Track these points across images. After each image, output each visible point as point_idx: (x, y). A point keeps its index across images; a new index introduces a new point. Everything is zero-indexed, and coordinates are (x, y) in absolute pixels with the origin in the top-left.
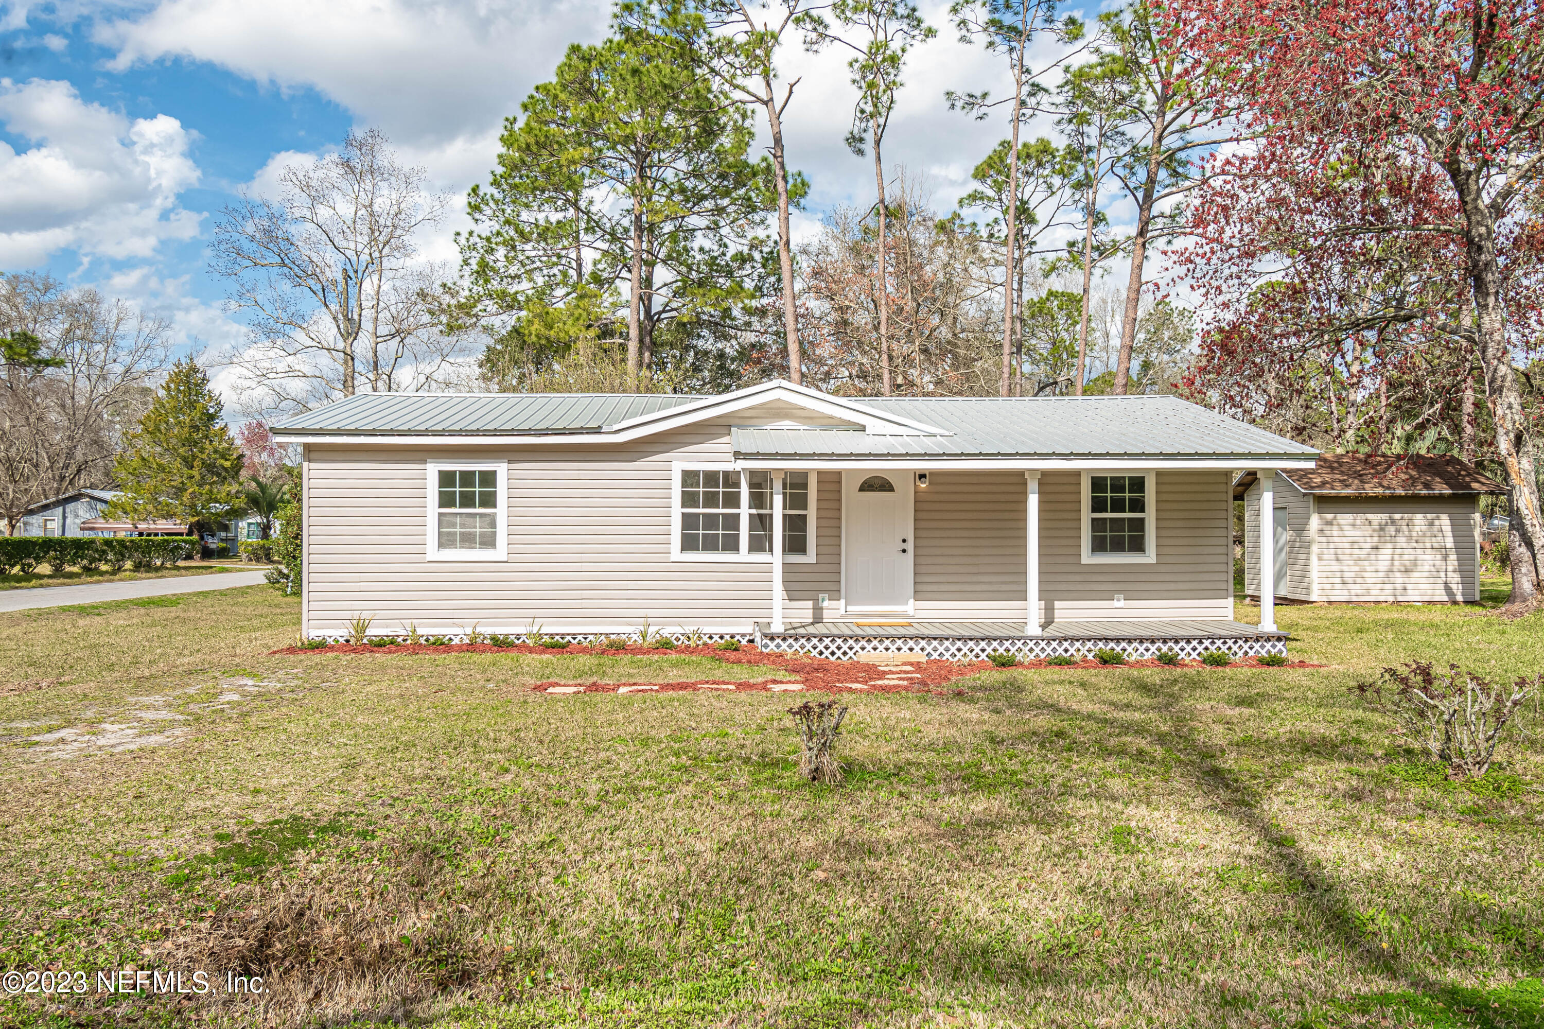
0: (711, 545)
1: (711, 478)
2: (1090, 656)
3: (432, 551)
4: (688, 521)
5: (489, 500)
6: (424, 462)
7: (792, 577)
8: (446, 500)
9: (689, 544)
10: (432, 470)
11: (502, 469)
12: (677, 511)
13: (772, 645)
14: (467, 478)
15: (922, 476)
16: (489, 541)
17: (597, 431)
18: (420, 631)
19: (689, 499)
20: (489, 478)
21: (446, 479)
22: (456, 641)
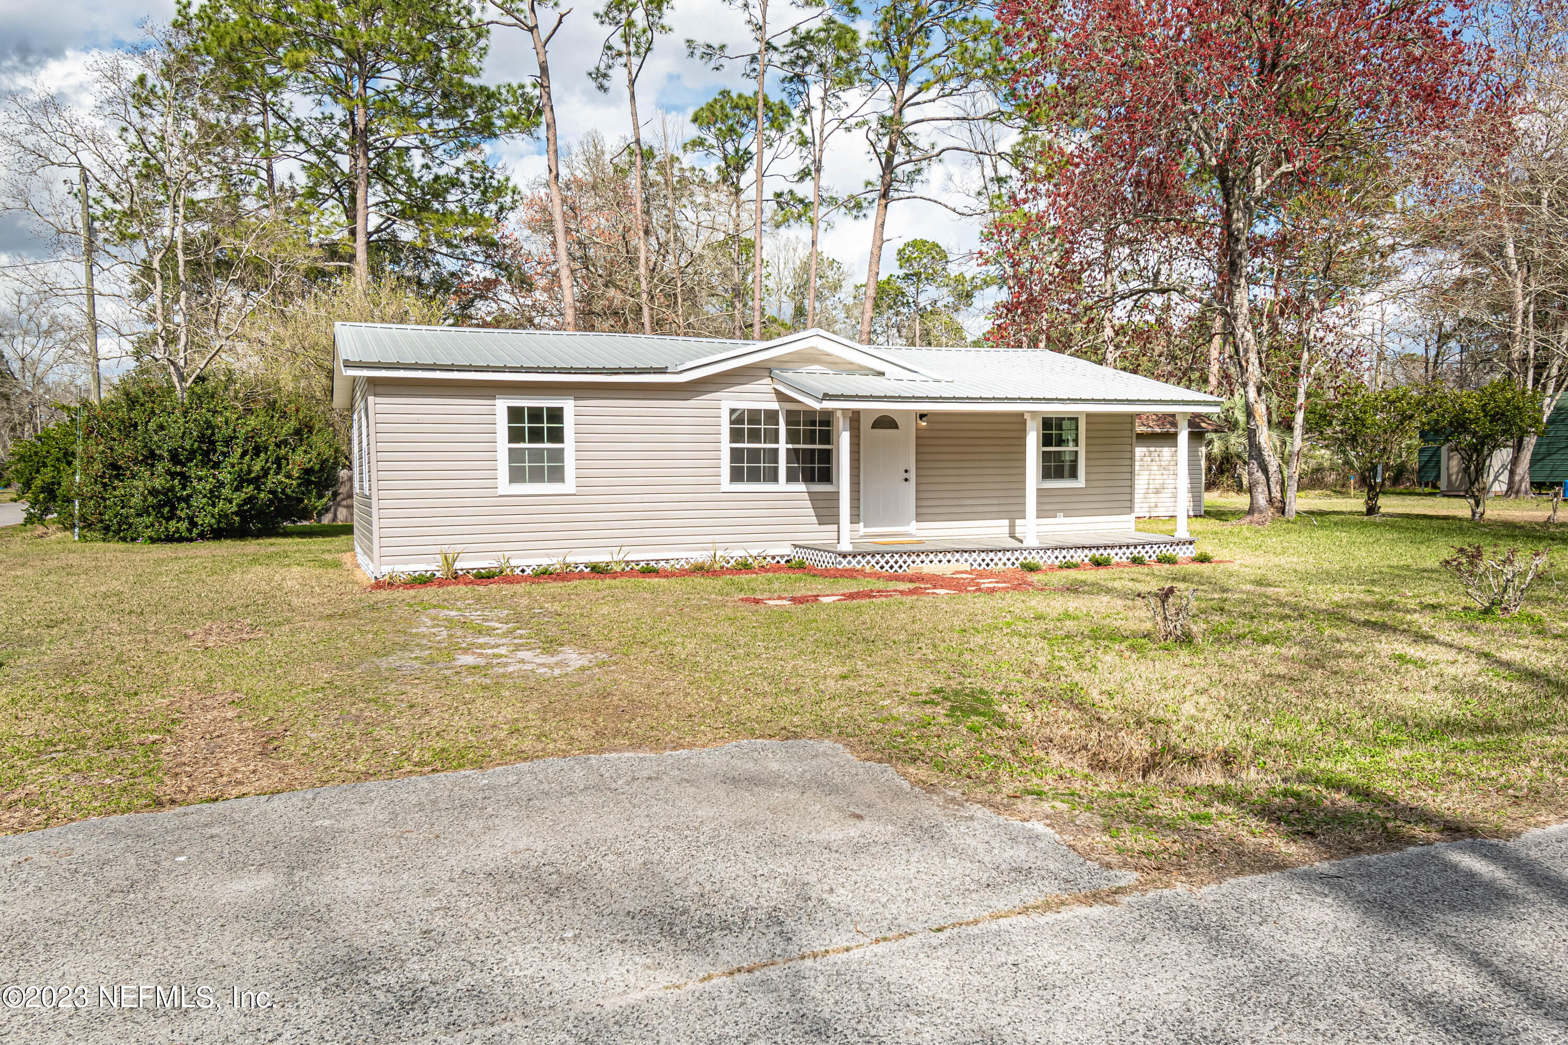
0: (754, 476)
1: (754, 416)
2: (1087, 560)
3: (504, 485)
4: (736, 455)
5: (557, 435)
6: (494, 397)
7: (821, 504)
8: (515, 435)
9: (736, 475)
10: (502, 406)
11: (569, 406)
12: (726, 446)
13: (845, 562)
14: (535, 415)
15: (922, 416)
16: (557, 475)
17: (663, 371)
18: (513, 562)
19: (736, 435)
20: (556, 415)
21: (515, 414)
22: (528, 571)
